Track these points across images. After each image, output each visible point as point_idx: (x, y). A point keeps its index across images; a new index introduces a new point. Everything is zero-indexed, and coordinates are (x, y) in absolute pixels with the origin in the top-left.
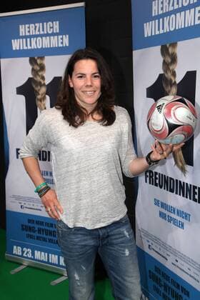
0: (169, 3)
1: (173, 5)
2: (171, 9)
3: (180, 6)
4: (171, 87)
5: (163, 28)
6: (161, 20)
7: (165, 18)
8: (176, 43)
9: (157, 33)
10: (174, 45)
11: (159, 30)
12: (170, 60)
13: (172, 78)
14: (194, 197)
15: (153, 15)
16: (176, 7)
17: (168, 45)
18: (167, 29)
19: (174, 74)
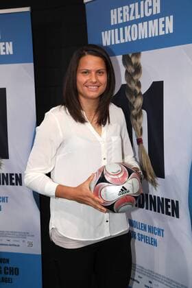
0: (129, 13)
1: (134, 15)
2: (132, 18)
3: (142, 16)
4: (136, 97)
5: (124, 38)
6: (121, 29)
7: (126, 28)
8: (140, 53)
9: (118, 42)
10: (137, 55)
11: (119, 39)
12: (133, 71)
13: (137, 88)
14: (167, 210)
15: (112, 24)
16: (138, 17)
17: (130, 55)
18: (128, 38)
19: (139, 84)
